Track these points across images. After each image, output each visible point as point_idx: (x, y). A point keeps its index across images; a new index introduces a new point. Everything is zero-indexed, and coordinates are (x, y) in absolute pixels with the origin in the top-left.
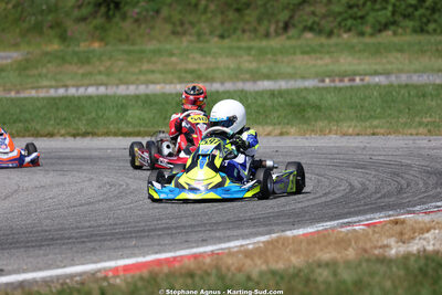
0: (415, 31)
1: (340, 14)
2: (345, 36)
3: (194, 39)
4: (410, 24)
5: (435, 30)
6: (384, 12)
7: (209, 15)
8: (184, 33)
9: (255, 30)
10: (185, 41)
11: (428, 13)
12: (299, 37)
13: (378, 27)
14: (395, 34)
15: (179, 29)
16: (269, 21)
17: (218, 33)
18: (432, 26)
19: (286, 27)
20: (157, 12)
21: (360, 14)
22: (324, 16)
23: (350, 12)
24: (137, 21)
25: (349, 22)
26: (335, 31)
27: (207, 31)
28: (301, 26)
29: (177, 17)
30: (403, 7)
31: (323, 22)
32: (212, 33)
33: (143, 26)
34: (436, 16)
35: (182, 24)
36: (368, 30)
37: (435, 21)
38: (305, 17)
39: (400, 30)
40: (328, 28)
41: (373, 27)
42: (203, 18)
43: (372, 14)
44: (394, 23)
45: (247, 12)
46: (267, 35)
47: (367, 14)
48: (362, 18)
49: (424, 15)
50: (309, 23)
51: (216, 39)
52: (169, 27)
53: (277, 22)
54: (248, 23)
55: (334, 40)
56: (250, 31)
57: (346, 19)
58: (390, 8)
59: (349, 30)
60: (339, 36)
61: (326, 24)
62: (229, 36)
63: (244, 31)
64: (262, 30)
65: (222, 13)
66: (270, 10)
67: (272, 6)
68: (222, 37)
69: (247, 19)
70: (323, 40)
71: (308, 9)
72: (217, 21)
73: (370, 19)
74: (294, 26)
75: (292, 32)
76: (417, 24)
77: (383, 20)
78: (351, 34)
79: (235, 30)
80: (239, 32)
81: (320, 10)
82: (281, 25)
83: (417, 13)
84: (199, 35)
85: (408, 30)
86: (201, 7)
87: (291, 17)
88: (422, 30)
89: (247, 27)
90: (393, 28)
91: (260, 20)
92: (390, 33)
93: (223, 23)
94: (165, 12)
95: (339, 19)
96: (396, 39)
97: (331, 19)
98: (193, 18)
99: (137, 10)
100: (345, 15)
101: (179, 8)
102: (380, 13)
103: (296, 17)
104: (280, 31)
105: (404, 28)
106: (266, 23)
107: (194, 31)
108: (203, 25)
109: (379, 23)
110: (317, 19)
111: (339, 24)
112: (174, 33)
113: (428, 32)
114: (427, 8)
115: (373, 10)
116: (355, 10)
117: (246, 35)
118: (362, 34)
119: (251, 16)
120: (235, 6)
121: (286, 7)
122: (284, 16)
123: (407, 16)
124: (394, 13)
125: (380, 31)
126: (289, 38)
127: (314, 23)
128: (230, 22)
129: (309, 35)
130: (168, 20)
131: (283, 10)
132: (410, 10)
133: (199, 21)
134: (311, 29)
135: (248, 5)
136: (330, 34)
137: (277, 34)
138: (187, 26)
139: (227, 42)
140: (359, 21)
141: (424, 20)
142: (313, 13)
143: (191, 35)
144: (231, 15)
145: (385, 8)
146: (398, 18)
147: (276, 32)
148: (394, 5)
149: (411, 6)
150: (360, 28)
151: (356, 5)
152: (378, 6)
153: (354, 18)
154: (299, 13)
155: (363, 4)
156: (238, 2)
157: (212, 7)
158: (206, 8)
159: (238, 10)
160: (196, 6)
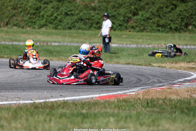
0: (53, 28)
1: (26, 20)
2: (28, 29)
4: (51, 25)
5: (60, 29)
6: (42, 21)
11: (58, 22)
12: (12, 28)
13: (40, 26)
14: (46, 29)
16: (1, 22)
18: (59, 27)
19: (7, 24)
21: (34, 21)
22: (21, 21)
23: (30, 20)
25: (30, 24)
26: (25, 26)
28: (12, 24)
30: (49, 19)
31: (20, 23)
34: (61, 23)
36: (37, 27)
37: (61, 25)
38: (14, 21)
39: (48, 28)
40: (22, 25)
41: (38, 26)
43: (38, 21)
44: (46, 25)
47: (36, 21)
48: (35, 22)
49: (57, 23)
53: (4, 22)
55: (24, 30)
57: (29, 23)
58: (45, 20)
59: (30, 26)
60: (26, 28)
61: (22, 24)
66: (2, 18)
67: (2, 16)
70: (20, 29)
71: (15, 18)
73: (38, 23)
74: (10, 24)
75: (9, 26)
76: (54, 26)
77: (42, 24)
78: (30, 28)
81: (19, 19)
82: (5, 23)
83: (55, 22)
85: (51, 28)
87: (9, 21)
88: (56, 28)
90: (45, 27)
92: (44, 28)
95: (26, 22)
96: (47, 31)
97: (23, 22)
100: (28, 21)
102: (41, 21)
103: (11, 21)
105: (50, 27)
110: (18, 22)
111: (26, 24)
113: (58, 29)
114: (58, 21)
116: (32, 19)
118: (34, 28)
121: (7, 17)
122: (6, 20)
123: (50, 23)
124: (46, 21)
125: (41, 27)
126: (8, 28)
127: (17, 23)
129: (15, 28)
132: (52, 21)
134: (16, 25)
136: (23, 28)
137: (4, 26)
140: (33, 24)
141: (57, 25)
142: (17, 20)
145: (43, 20)
146: (47, 23)
147: (3, 25)
148: (46, 19)
149: (52, 19)
150: (34, 26)
151: (33, 18)
152: (40, 19)
153: (32, 22)
154: (12, 19)
155: (35, 18)
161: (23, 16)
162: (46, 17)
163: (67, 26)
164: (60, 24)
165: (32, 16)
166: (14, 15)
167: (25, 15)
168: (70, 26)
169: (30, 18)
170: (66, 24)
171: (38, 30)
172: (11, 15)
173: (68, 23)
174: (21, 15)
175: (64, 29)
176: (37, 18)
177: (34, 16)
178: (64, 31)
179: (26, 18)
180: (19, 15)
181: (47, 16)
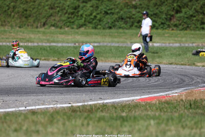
0: (93, 28)
1: (65, 20)
2: (66, 29)
3: (10, 28)
4: (91, 25)
5: (100, 28)
6: (81, 21)
7: (15, 19)
8: (5, 25)
9: (32, 25)
10: (6, 28)
11: (98, 21)
12: (49, 28)
13: (79, 26)
14: (85, 28)
15: (4, 24)
16: (38, 22)
17: (18, 25)
18: (99, 27)
19: (44, 24)
21: (72, 21)
22: (59, 21)
23: (68, 20)
25: (68, 24)
26: (63, 27)
27: (14, 25)
28: (50, 25)
29: (3, 19)
30: (88, 19)
31: (58, 23)
32: (16, 26)
34: (101, 23)
35: (5, 22)
36: (75, 27)
37: (100, 25)
38: (52, 21)
39: (87, 28)
40: (60, 26)
41: (77, 26)
42: (13, 20)
44: (85, 25)
45: (30, 18)
46: (37, 27)
47: (75, 21)
48: (73, 22)
49: (96, 22)
50: (53, 24)
51: (18, 28)
53: (41, 23)
54: (29, 22)
55: (62, 30)
56: (31, 26)
57: (67, 23)
58: (84, 19)
59: (68, 27)
60: (64, 28)
61: (60, 24)
62: (22, 27)
63: (28, 25)
64: (35, 25)
65: (20, 18)
66: (38, 18)
68: (20, 27)
69: (29, 21)
70: (58, 30)
71: (53, 18)
72: (18, 21)
73: (76, 23)
74: (47, 24)
75: (46, 27)
76: (94, 25)
77: (81, 23)
78: (69, 28)
79: (25, 25)
80: (26, 26)
81: (57, 19)
82: (42, 24)
83: (94, 21)
84: (12, 26)
85: (91, 28)
86: (12, 16)
87: (46, 21)
88: (95, 28)
89: (29, 24)
90: (85, 26)
91: (34, 22)
92: (83, 28)
93: (20, 22)
95: (64, 23)
96: (86, 31)
97: (61, 22)
98: (9, 20)
101: (4, 16)
102: (79, 21)
103: (48, 21)
105: (89, 27)
106: (37, 23)
107: (9, 25)
108: (13, 23)
109: (79, 25)
110: (56, 22)
111: (64, 24)
112: (2, 25)
113: (98, 29)
114: (98, 20)
115: (77, 20)
116: (70, 19)
117: (30, 27)
118: (73, 28)
119: (31, 20)
122: (44, 20)
123: (89, 23)
124: (85, 21)
125: (80, 27)
126: (45, 29)
128: (23, 22)
129: (53, 28)
131: (43, 18)
132: (91, 20)
133: (11, 21)
134: (53, 26)
135: (30, 16)
136: (61, 28)
137: (41, 27)
138: (6, 22)
139: (22, 29)
140: (72, 24)
141: (96, 24)
142: (55, 20)
144: (24, 19)
145: (81, 19)
146: (87, 23)
148: (85, 18)
149: (91, 19)
150: (72, 26)
151: (71, 18)
152: (79, 18)
153: (70, 22)
156: (26, 14)
157: (16, 16)
158: (14, 16)
159: (26, 17)
160: (10, 15)
161: (61, 15)
162: (84, 16)
163: (107, 26)
164: (99, 23)
165: (70, 16)
166: (51, 15)
167: (63, 15)
168: (110, 25)
169: (69, 18)
170: (106, 24)
171: (77, 31)
172: (48, 15)
173: (108, 22)
174: (59, 15)
175: (104, 29)
176: (76, 17)
177: (73, 16)
178: (104, 31)
179: (63, 18)
180: (57, 15)
181: (86, 15)
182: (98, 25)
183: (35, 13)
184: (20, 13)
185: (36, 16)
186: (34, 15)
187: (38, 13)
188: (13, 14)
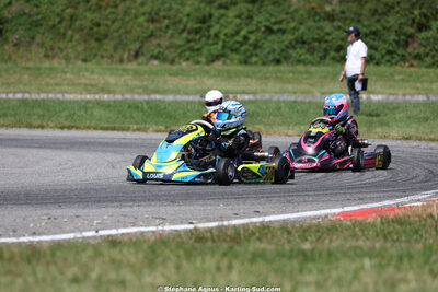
0: (240, 62)
1: (180, 46)
2: (184, 64)
3: (63, 62)
4: (236, 56)
5: (256, 63)
6: (215, 46)
7: (74, 43)
8: (54, 56)
9: (112, 57)
10: (55, 63)
11: (251, 48)
12: (147, 63)
13: (210, 58)
14: (224, 63)
15: (51, 53)
16: (124, 50)
17: (81, 57)
18: (254, 59)
19: (137, 55)
20: (33, 38)
21: (196, 47)
22: (168, 48)
23: (188, 45)
24: (15, 45)
25: (188, 54)
26: (177, 60)
27: (72, 55)
28: (148, 55)
29: (49, 43)
30: (231, 43)
31: (166, 52)
32: (77, 57)
33: (21, 50)
34: (258, 51)
35: (52, 49)
36: (203, 60)
37: (257, 55)
38: (152, 48)
39: (228, 61)
40: (170, 57)
41: (207, 58)
42: (70, 45)
43: (206, 48)
44: (224, 56)
45: (106, 41)
46: (121, 61)
47: (202, 47)
48: (198, 50)
49: (247, 50)
50: (155, 53)
51: (80, 63)
52: (42, 51)
53: (130, 50)
54: (106, 50)
55: (175, 67)
56: (108, 58)
57: (185, 51)
58: (221, 43)
59: (188, 59)
60: (180, 63)
61: (170, 54)
62: (90, 61)
63: (102, 57)
64: (117, 56)
65: (85, 41)
66: (124, 41)
67: (126, 38)
68: (84, 61)
69: (105, 47)
70: (167, 66)
71: (155, 41)
72: (80, 48)
73: (205, 51)
74: (143, 54)
75: (141, 59)
76: (242, 57)
77: (215, 52)
78: (190, 63)
79: (95, 55)
80: (99, 57)
81: (165, 42)
82: (133, 53)
83: (243, 48)
84: (67, 59)
85: (236, 62)
86: (68, 36)
87: (141, 48)
88: (246, 62)
89: (105, 54)
90: (223, 59)
91: (115, 49)
92: (220, 63)
93: (85, 50)
94: (39, 39)
95: (179, 51)
96: (226, 68)
97: (172, 50)
98: (61, 45)
99: (17, 36)
100: (184, 48)
101: (51, 36)
102: (212, 47)
103: (145, 48)
104: (132, 58)
105: (232, 60)
106: (120, 52)
107: (62, 55)
108: (70, 51)
109: (212, 55)
110: (161, 50)
111: (180, 54)
112: (47, 56)
113: (251, 64)
114: (251, 45)
115: (207, 44)
116: (192, 44)
117: (105, 60)
118: (198, 63)
119: (109, 45)
120: (96, 36)
122: (135, 46)
123: (233, 51)
124: (224, 47)
125: (213, 61)
126: (139, 64)
127: (159, 52)
128: (92, 49)
129: (156, 62)
130: (42, 45)
131: (135, 41)
132: (237, 46)
133: (66, 48)
134: (156, 57)
135: (106, 36)
136: (172, 62)
137: (129, 60)
138: (56, 51)
139: (88, 65)
140: (196, 53)
141: (248, 54)
142: (159, 45)
143: (60, 58)
144: (93, 43)
145: (217, 43)
146: (227, 52)
147: (128, 58)
148: (224, 41)
149: (238, 42)
150: (196, 58)
151: (194, 41)
152: (211, 41)
153: (192, 50)
154: (147, 44)
155: (200, 40)
156: (97, 33)
157: (77, 37)
158: (72, 37)
159: (98, 40)
160: (64, 35)
161: (172, 36)
162: (223, 37)
163: (271, 57)
164: (254, 52)
165: (192, 36)
166: (152, 35)
167: (177, 35)
168: (277, 57)
169: (189, 41)
170: (269, 53)
171: (206, 67)
172: (145, 35)
173: (274, 50)
174: (168, 35)
175: (264, 64)
176: (204, 39)
177: (198, 37)
178: (264, 69)
179: (178, 42)
180: (163, 34)
181: (226, 35)
182: (251, 55)
183: (117, 31)
184: (86, 31)
185: (120, 36)
186: (116, 34)
187: (122, 30)
188: (70, 32)
